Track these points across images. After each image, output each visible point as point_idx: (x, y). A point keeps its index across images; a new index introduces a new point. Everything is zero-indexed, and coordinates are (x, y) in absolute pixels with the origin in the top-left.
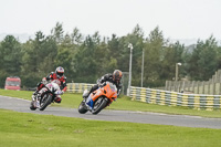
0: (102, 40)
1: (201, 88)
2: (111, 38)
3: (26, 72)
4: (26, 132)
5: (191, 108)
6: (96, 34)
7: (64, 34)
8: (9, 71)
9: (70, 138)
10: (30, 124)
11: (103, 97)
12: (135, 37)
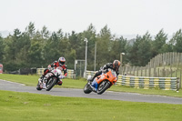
1: (140, 72)
2: (71, 34)
3: (7, 60)
4: (7, 105)
5: (133, 87)
6: (59, 32)
7: (36, 31)
9: (41, 110)
10: (11, 99)
12: (89, 33)
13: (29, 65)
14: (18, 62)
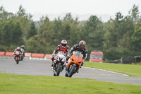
3: (108, 48)
8: (93, 46)
11: (72, 64)
13: (132, 53)
14: (120, 49)
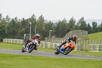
0: (18, 21)
2: (22, 19)
6: (16, 18)
12: (32, 19)
